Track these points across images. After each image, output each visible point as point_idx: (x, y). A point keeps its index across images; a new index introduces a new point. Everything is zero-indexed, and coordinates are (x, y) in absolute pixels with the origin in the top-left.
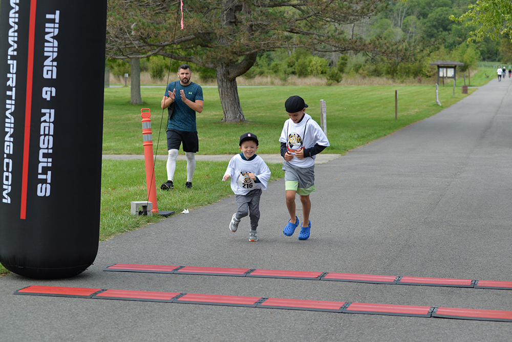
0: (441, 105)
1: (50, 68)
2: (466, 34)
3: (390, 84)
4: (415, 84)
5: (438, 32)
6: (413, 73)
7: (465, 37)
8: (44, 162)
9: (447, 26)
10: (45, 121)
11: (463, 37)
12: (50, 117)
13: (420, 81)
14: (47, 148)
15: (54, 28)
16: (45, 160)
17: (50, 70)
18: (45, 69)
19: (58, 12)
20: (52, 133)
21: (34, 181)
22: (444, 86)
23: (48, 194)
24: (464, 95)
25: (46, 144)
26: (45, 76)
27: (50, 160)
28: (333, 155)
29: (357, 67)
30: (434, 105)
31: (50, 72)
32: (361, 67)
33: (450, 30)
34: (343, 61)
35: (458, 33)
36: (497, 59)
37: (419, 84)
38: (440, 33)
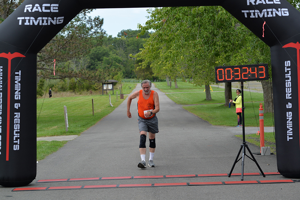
0: (113, 106)
1: (18, 95)
2: (112, 63)
3: (73, 96)
4: (88, 95)
5: (95, 62)
6: (86, 88)
7: (112, 64)
8: (16, 135)
9: (100, 58)
10: (16, 118)
11: (111, 64)
12: (18, 116)
13: (91, 93)
14: (17, 129)
15: (19, 78)
16: (17, 134)
17: (17, 96)
18: (16, 96)
19: (20, 71)
20: (19, 123)
21: (12, 144)
22: (107, 95)
23: (18, 149)
24: (122, 100)
25: (17, 127)
26: (16, 99)
27: (19, 134)
28: (74, 136)
29: (51, 86)
30: (109, 106)
31: (17, 97)
32: (53, 86)
33: (102, 60)
34: (41, 83)
35: (107, 62)
36: (132, 77)
37: (91, 95)
38: (96, 62)
